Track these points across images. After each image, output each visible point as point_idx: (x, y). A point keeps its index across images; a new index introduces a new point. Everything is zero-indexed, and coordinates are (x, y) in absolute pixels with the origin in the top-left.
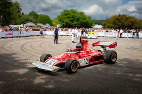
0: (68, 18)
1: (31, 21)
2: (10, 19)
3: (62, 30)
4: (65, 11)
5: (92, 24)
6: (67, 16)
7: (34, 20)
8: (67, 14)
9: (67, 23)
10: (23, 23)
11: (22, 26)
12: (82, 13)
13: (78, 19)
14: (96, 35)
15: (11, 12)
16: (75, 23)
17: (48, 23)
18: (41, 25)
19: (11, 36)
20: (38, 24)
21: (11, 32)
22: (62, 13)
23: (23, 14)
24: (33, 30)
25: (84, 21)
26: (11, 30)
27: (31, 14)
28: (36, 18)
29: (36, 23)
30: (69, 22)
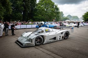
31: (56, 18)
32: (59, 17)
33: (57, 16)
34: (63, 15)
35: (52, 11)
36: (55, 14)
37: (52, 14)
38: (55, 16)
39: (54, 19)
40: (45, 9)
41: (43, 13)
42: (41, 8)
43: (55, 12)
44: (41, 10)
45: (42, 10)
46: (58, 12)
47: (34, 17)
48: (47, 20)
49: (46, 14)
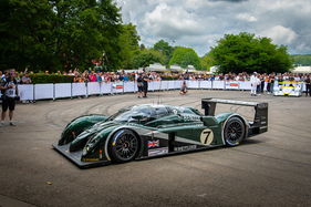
0: (234, 52)
1: (158, 61)
2: (119, 57)
3: (221, 78)
4: (228, 37)
5: (287, 65)
6: (233, 48)
7: (164, 58)
8: (233, 44)
9: (232, 63)
10: (143, 65)
11: (140, 70)
12: (264, 39)
13: (256, 54)
14: (298, 88)
15: (120, 44)
16: (250, 62)
17: (191, 64)
18: (178, 68)
19: (121, 91)
20: (172, 67)
21: (121, 83)
22: (221, 41)
24: (163, 79)
25: (270, 57)
26: (121, 79)
27: (157, 47)
28: (167, 54)
29: (167, 64)
30: (237, 61)
31: (108, 53)
32: (118, 49)
33: (112, 45)
34: (135, 42)
35: (89, 19)
36: (100, 37)
37: (88, 33)
38: (103, 43)
39: (96, 57)
40: (55, 11)
41: (44, 27)
43: (99, 28)
44: (34, 11)
45: (39, 11)
46: (117, 27)
48: (64, 62)
49: (56, 33)
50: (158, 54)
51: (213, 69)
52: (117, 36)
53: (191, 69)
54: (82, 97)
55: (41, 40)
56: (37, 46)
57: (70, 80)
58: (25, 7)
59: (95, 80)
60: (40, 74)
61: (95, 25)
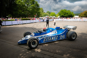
1: (47, 15)
2: (40, 15)
3: (60, 19)
5: (74, 16)
6: (63, 12)
7: (49, 15)
8: (63, 11)
9: (62, 15)
10: (44, 16)
11: (44, 17)
12: (69, 10)
13: (67, 14)
16: (66, 15)
18: (51, 17)
21: (40, 20)
22: (60, 11)
23: (44, 13)
25: (70, 14)
26: (40, 19)
30: (63, 15)
31: (37, 14)
32: (39, 13)
36: (36, 10)
37: (33, 10)
38: (36, 12)
39: (35, 15)
41: (24, 9)
42: (21, 3)
46: (39, 8)
47: (14, 13)
48: (28, 16)
49: (26, 10)
50: (47, 14)
51: (59, 17)
52: (39, 10)
53: (54, 17)
54: (32, 23)
55: (23, 11)
56: (23, 13)
57: (30, 19)
58: (20, 4)
59: (35, 19)
60: (24, 18)
61: (34, 8)
